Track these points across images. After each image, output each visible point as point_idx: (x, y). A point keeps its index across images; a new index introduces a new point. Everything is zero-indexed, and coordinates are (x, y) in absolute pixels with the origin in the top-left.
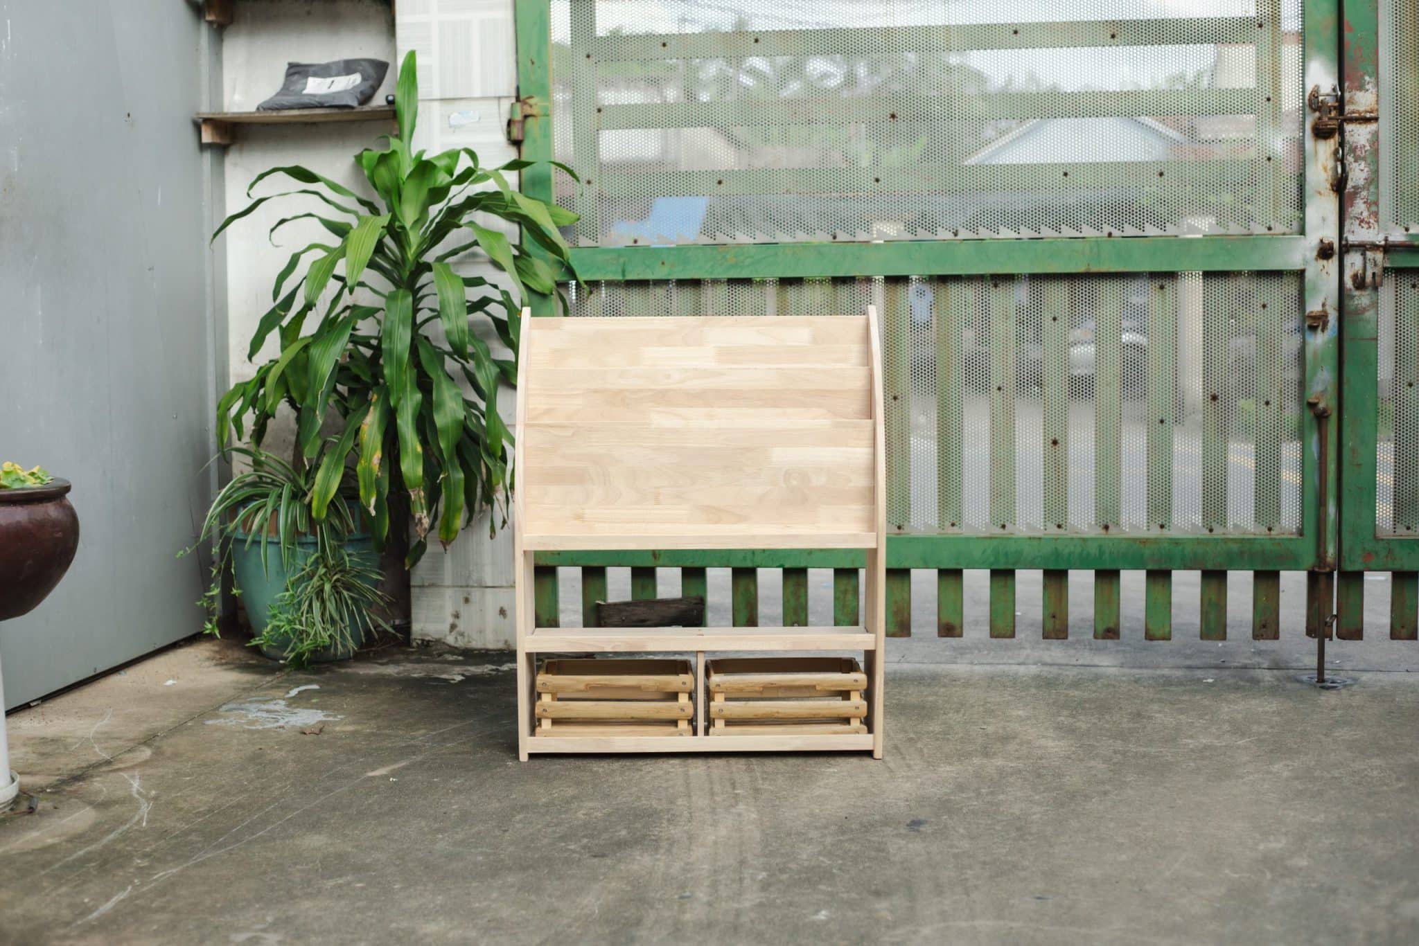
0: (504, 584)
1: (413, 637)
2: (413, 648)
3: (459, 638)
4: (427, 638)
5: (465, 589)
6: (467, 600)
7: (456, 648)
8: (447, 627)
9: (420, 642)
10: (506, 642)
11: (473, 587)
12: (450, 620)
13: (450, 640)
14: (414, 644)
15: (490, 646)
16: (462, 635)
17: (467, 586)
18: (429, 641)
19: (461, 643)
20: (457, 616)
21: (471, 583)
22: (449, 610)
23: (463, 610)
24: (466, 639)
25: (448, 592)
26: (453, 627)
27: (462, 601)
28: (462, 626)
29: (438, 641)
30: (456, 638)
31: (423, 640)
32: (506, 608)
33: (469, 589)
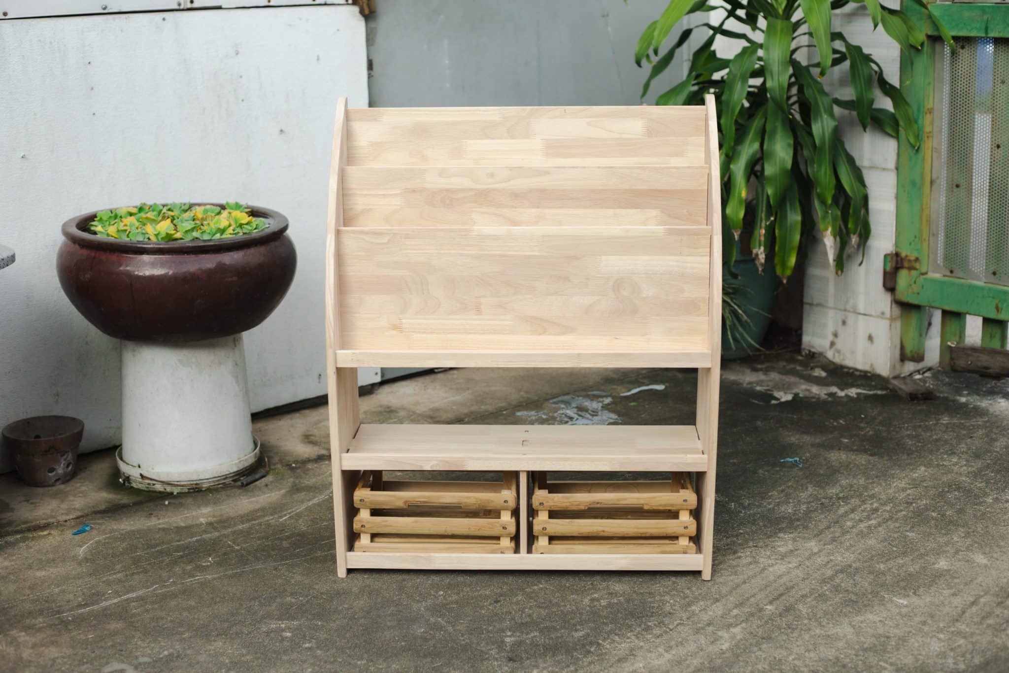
0: (873, 313)
1: (803, 346)
2: (802, 356)
3: (837, 355)
4: (813, 350)
5: (844, 313)
6: (844, 323)
7: (833, 363)
8: (828, 344)
9: (807, 352)
10: (872, 365)
11: (849, 311)
12: (830, 338)
13: (830, 355)
14: (804, 353)
15: (860, 366)
16: (839, 352)
17: (845, 310)
18: (814, 353)
19: (837, 360)
20: (836, 335)
21: (848, 308)
22: (830, 329)
23: (841, 331)
24: (842, 357)
25: (831, 313)
26: (832, 344)
27: (840, 323)
28: (839, 345)
29: (821, 354)
30: (834, 354)
31: (810, 351)
32: (873, 335)
33: (847, 313)
